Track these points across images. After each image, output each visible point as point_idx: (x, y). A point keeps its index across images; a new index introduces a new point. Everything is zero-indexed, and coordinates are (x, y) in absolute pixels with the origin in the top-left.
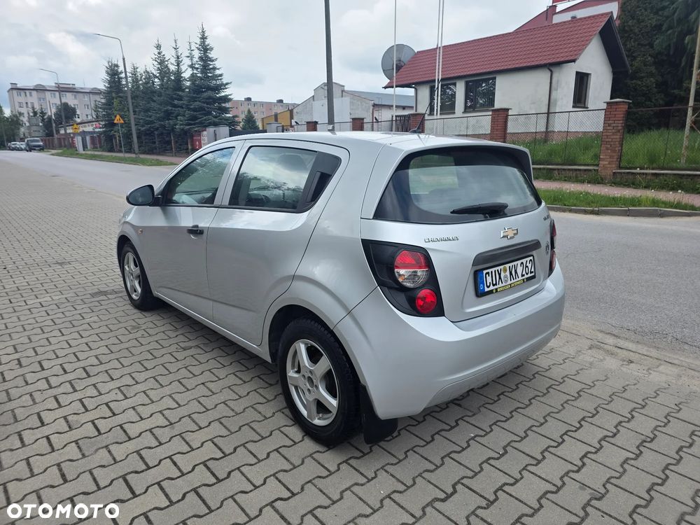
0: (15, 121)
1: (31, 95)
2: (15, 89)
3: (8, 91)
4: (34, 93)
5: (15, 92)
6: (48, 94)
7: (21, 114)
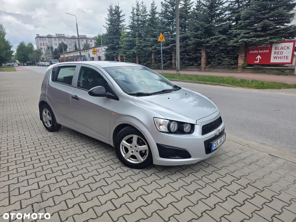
0: (39, 52)
1: (45, 40)
2: (38, 37)
3: (35, 38)
4: (47, 39)
5: (38, 38)
6: (53, 39)
7: (41, 49)
